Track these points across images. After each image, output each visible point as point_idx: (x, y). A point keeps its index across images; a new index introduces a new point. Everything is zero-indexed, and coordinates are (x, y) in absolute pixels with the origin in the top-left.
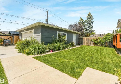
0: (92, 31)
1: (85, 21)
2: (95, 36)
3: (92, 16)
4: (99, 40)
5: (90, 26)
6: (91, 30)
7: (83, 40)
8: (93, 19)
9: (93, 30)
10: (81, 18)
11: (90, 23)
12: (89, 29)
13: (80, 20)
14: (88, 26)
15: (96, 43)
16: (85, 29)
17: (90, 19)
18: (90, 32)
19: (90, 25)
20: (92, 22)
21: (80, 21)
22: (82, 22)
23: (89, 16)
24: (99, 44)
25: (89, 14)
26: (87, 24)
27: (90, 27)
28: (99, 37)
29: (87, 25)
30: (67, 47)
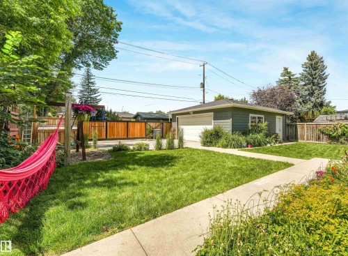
0: (321, 105)
1: (298, 76)
2: (331, 121)
3: (322, 62)
4: (340, 131)
5: (316, 89)
6: (319, 101)
7: (299, 130)
8: (324, 67)
9: (327, 101)
10: (286, 69)
11: (316, 81)
12: (313, 99)
13: (283, 75)
14: (309, 90)
15: (334, 137)
16: (301, 100)
17: (315, 69)
18: (315, 106)
19: (314, 87)
20: (323, 79)
21: (282, 78)
22: (290, 78)
23: (311, 60)
24: (342, 140)
25: (312, 57)
26: (305, 85)
27: (316, 92)
28: (341, 122)
29: (306, 88)
30: (270, 143)
